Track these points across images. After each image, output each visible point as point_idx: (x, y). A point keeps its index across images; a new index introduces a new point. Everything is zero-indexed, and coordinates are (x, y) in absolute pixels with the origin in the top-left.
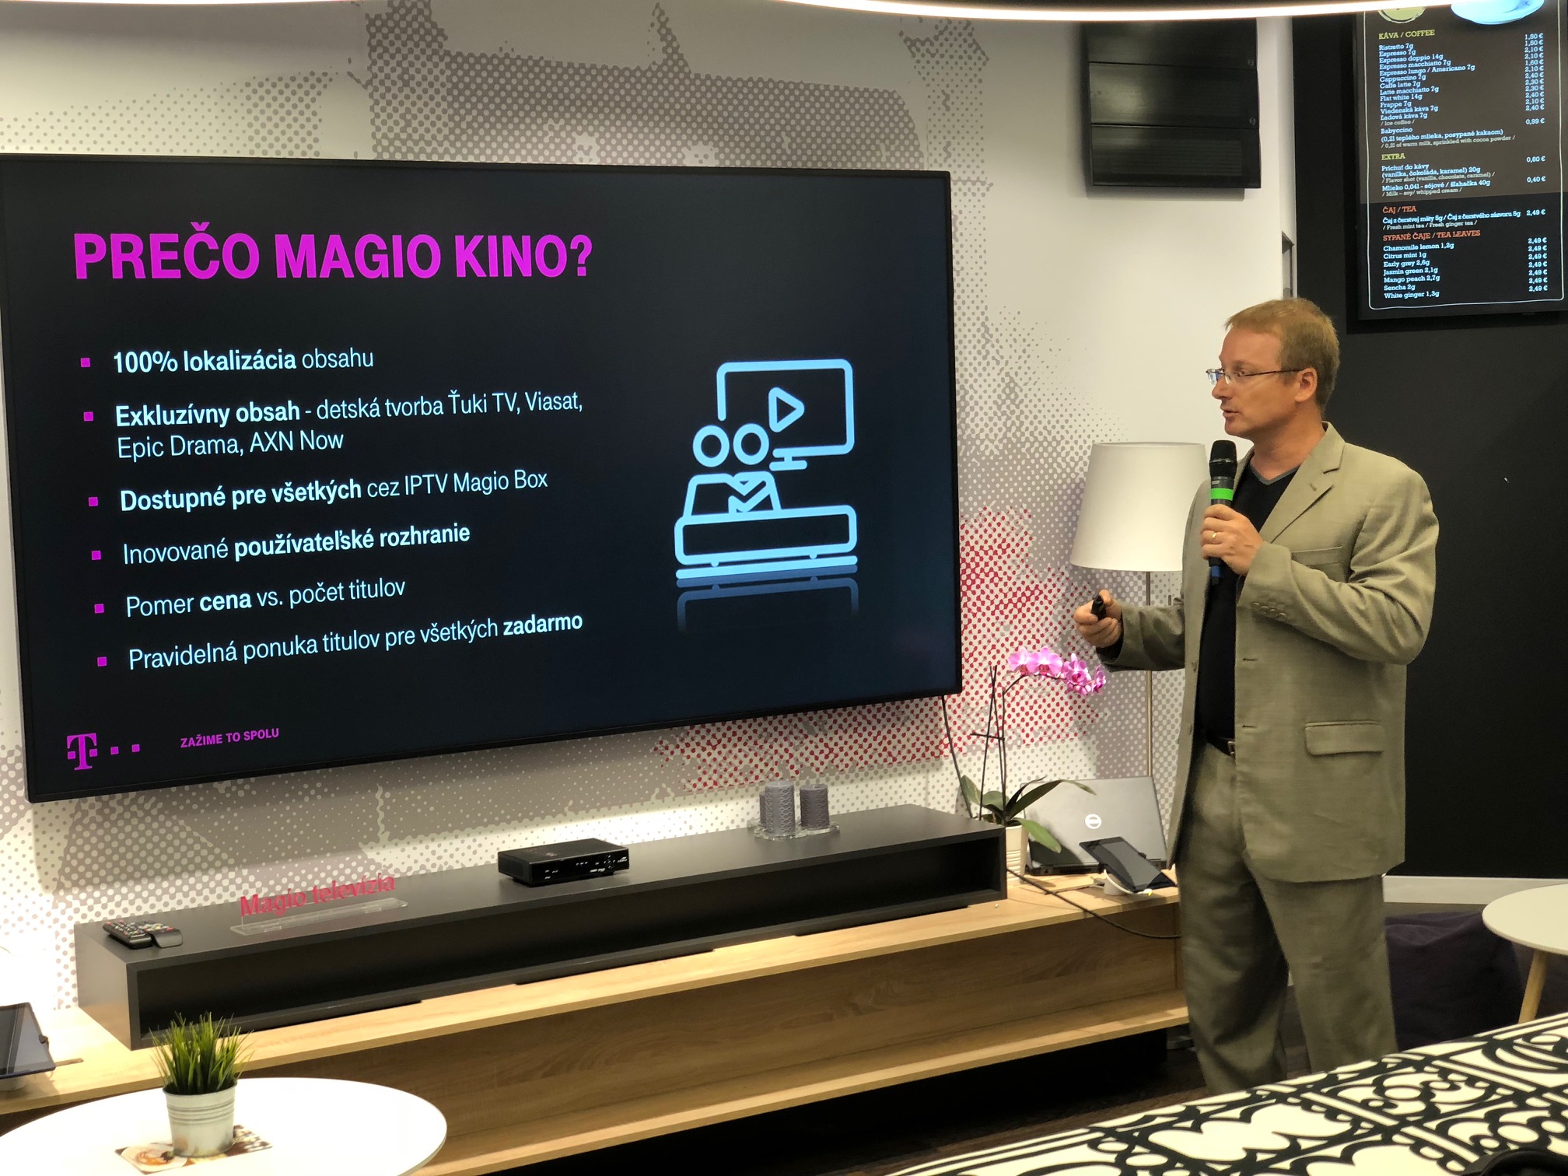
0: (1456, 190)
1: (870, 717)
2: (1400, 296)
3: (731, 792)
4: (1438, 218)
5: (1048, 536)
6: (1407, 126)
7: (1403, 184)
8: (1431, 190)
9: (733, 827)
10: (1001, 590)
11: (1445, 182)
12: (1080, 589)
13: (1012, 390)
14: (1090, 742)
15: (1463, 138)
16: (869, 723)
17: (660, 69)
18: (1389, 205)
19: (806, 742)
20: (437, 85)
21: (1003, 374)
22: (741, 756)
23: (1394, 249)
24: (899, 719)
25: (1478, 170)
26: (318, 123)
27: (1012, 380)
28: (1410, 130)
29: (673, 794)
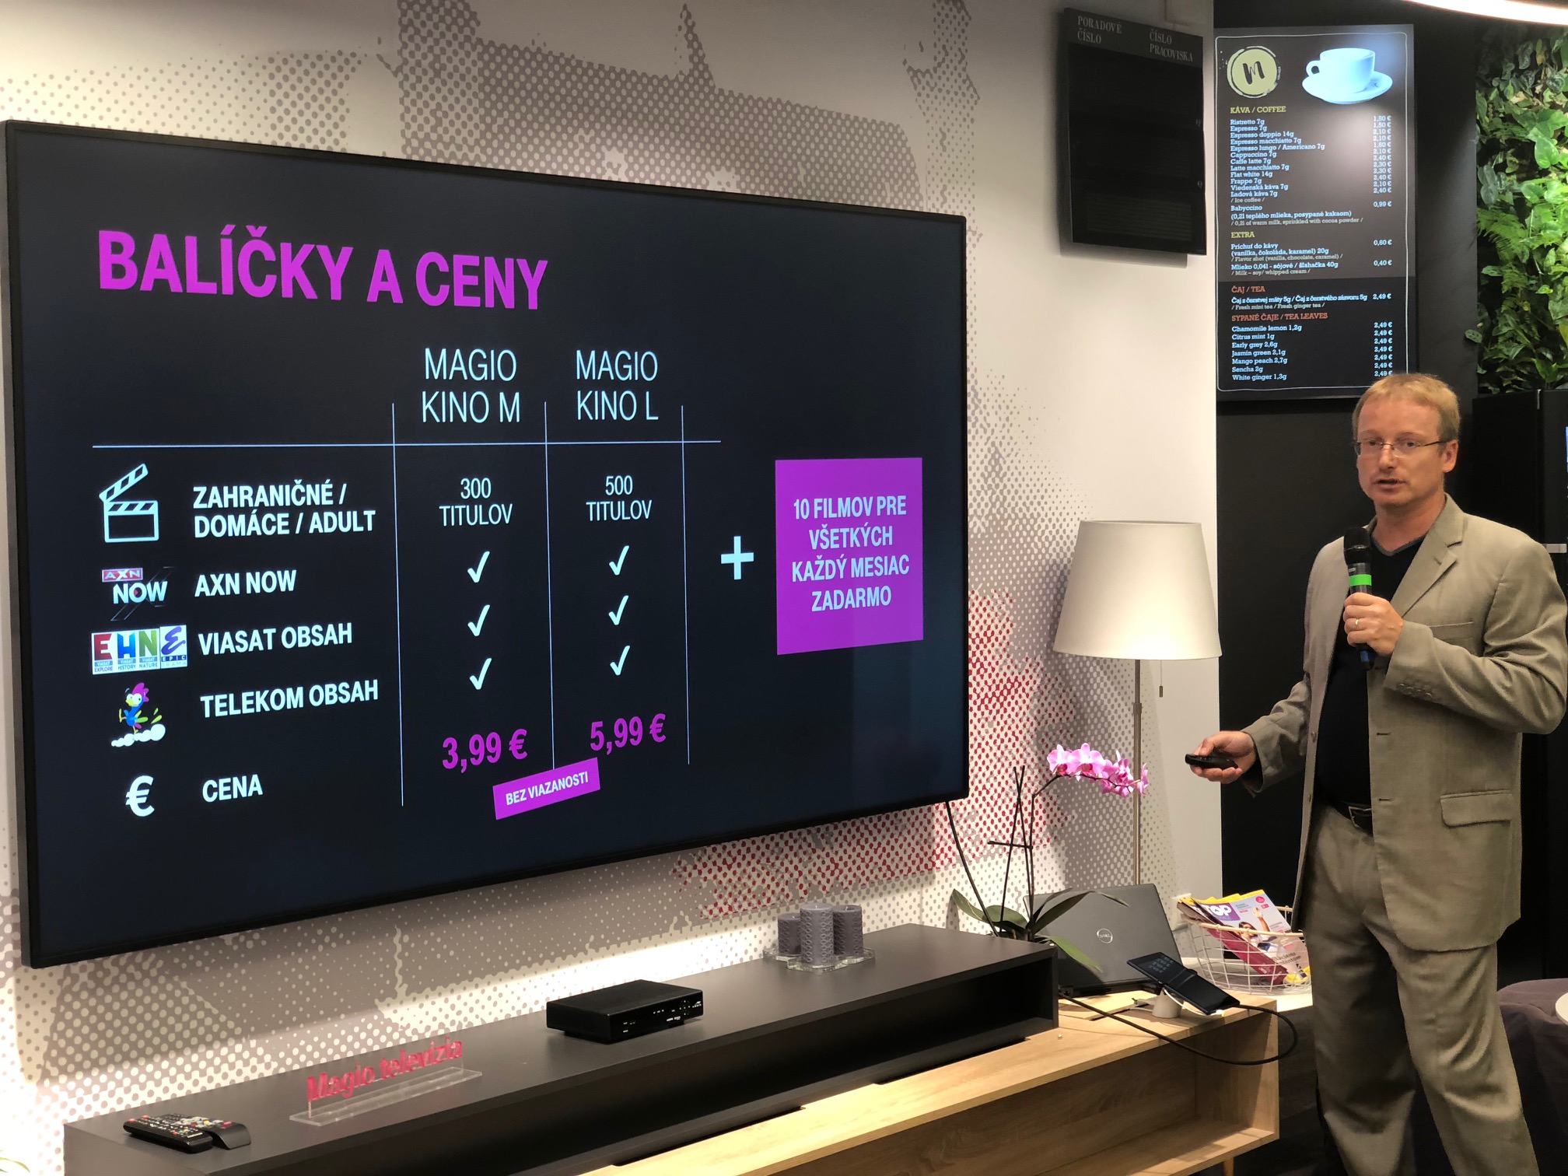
0: (1304, 272)
1: (871, 827)
2: (1248, 378)
3: (745, 918)
4: (1287, 300)
5: (1026, 623)
6: (1257, 204)
7: (1252, 263)
8: (1280, 270)
9: (746, 959)
10: (986, 682)
11: (1294, 262)
12: (1053, 681)
13: (997, 461)
14: (1060, 848)
15: (1313, 218)
16: (871, 833)
17: (686, 79)
18: (1238, 284)
19: (814, 856)
20: (469, 78)
21: (989, 444)
22: (754, 875)
23: (1243, 330)
24: (896, 828)
25: (1327, 251)
26: (345, 114)
27: (997, 451)
28: (1260, 208)
29: (690, 923)
